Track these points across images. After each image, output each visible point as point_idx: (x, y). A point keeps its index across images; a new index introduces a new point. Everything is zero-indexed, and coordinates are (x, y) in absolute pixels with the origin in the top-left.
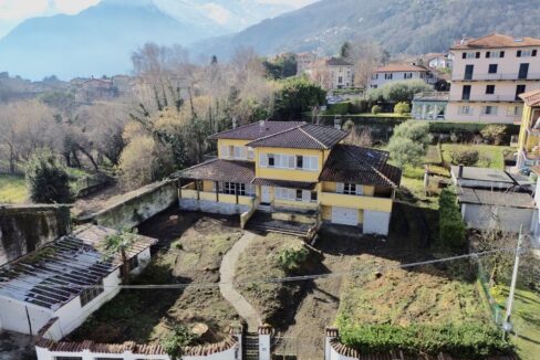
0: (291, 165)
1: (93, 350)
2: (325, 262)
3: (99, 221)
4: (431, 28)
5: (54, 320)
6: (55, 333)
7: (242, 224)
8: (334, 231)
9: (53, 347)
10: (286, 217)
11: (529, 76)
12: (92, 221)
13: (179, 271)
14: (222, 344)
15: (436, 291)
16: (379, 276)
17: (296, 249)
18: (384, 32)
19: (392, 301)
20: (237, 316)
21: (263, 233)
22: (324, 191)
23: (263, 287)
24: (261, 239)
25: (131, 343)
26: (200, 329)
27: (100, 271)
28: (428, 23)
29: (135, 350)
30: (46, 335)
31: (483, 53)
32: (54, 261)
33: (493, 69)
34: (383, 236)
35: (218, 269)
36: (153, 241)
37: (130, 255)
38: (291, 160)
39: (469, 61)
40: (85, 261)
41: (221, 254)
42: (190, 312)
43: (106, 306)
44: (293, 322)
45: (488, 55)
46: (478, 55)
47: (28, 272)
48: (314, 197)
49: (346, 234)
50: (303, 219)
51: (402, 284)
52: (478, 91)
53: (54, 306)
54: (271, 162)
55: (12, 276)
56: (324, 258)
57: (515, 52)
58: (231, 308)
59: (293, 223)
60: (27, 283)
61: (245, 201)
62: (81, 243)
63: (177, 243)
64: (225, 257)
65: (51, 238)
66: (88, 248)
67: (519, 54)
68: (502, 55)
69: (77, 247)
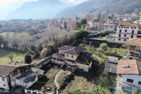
0: (71, 57)
1: (32, 90)
2: (74, 77)
3: (36, 66)
4: (129, 5)
5: (27, 85)
6: (27, 87)
7: (61, 68)
8: (79, 70)
9: (27, 89)
10: (69, 67)
11: (134, 33)
12: (34, 67)
13: (48, 77)
14: (50, 92)
15: (91, 85)
16: (82, 81)
17: (70, 74)
18: (116, 6)
19: (82, 86)
20: (55, 87)
21: (64, 70)
22: (77, 62)
23: (61, 81)
24: (64, 71)
25: (37, 90)
26: (49, 88)
27: (35, 77)
28: (129, 3)
29: (38, 91)
30: (26, 88)
31: (124, 27)
32: (28, 75)
33: (126, 31)
34: (87, 72)
35: (55, 77)
36: (44, 71)
37: (40, 74)
38: (71, 56)
39: (120, 29)
40: (33, 75)
41: (56, 74)
42: (48, 85)
43: (35, 83)
44: (65, 88)
45: (125, 28)
46: (122, 28)
47: (24, 77)
48: (75, 63)
49: (81, 71)
50: (73, 68)
51: (85, 83)
52: (122, 36)
53: (27, 83)
54: (68, 56)
55: (22, 77)
56: (74, 76)
57: (131, 27)
58: (55, 85)
59: (71, 68)
60: (24, 79)
61: (63, 63)
62: (32, 71)
63: (49, 71)
64: (57, 75)
65: (27, 70)
66: (33, 72)
67: (132, 28)
68: (128, 28)
69: (32, 72)
